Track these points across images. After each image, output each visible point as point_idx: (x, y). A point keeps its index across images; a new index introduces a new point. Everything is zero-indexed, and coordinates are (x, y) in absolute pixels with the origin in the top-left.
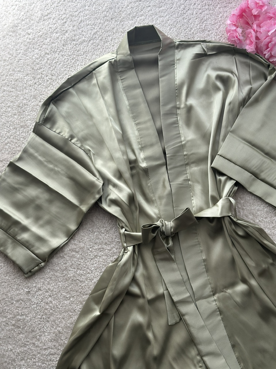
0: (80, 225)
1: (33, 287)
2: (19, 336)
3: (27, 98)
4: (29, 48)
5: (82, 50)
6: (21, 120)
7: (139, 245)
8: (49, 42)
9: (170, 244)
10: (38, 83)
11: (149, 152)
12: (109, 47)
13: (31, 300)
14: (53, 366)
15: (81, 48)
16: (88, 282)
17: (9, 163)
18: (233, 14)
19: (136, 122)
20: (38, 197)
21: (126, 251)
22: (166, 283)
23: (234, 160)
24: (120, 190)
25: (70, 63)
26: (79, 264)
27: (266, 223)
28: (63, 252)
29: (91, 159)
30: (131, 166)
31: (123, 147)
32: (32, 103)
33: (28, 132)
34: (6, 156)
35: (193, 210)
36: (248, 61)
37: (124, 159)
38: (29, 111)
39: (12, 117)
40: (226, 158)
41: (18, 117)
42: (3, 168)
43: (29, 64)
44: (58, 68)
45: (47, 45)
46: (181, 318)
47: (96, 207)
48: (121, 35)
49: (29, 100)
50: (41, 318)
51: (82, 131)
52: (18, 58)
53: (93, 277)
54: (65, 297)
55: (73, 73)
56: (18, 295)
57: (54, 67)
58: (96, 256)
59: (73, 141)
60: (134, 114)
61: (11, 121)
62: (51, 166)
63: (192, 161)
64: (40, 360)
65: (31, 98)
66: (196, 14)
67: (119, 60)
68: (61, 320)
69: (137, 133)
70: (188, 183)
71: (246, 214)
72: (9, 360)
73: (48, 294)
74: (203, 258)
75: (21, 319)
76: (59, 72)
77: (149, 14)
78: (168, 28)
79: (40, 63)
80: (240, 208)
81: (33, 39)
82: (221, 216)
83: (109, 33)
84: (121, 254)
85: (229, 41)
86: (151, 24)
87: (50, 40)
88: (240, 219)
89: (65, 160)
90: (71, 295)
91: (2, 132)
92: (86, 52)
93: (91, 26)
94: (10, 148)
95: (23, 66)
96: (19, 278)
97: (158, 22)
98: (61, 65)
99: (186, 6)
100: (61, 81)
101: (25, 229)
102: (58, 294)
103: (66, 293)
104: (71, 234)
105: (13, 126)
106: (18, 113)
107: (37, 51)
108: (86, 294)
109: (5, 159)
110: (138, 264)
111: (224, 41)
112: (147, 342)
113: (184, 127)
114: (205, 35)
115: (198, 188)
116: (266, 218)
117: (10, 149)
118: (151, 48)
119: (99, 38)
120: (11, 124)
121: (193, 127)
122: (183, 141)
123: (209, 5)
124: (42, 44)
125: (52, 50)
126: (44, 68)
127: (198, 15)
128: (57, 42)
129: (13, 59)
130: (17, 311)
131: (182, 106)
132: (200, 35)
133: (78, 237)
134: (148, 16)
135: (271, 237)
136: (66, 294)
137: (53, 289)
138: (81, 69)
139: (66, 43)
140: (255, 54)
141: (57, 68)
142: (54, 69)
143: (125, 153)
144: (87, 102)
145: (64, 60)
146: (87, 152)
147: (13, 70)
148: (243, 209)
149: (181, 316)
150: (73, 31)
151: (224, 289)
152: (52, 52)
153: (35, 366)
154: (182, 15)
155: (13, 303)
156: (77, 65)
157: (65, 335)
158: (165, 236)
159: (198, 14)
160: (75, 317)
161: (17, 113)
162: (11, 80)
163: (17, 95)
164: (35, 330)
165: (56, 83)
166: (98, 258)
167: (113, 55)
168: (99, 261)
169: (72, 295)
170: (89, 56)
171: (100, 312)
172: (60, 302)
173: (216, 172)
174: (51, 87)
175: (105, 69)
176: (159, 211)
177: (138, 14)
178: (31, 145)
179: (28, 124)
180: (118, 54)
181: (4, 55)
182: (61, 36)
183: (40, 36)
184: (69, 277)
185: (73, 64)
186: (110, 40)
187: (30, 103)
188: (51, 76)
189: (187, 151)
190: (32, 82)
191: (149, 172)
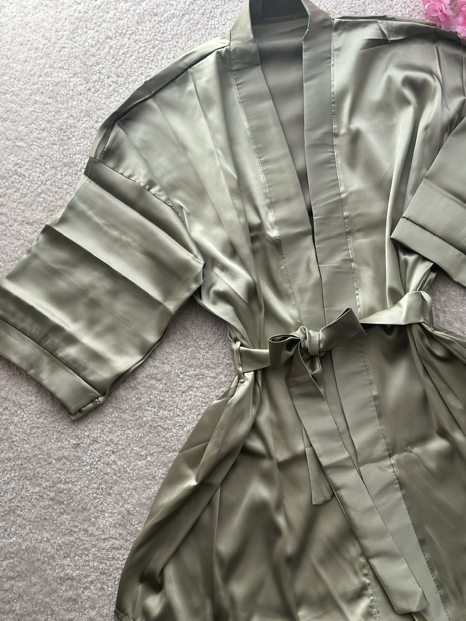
0: (164, 335)
1: (84, 438)
2: (62, 516)
3: (75, 115)
4: (77, 27)
5: (169, 32)
6: (64, 153)
7: (264, 371)
8: (112, 18)
9: (317, 369)
10: (93, 90)
11: (283, 212)
12: (217, 27)
13: (82, 458)
14: (117, 568)
15: (169, 28)
16: (176, 429)
17: (44, 227)
19: (261, 159)
20: (92, 287)
21: (242, 380)
22: (309, 435)
23: (430, 226)
24: (233, 275)
25: (149, 54)
26: (163, 401)
28: (134, 379)
29: (183, 222)
30: (252, 235)
31: (238, 203)
32: (84, 124)
33: (76, 174)
34: (38, 215)
35: (358, 312)
36: (459, 52)
37: (240, 222)
38: (78, 138)
39: (48, 148)
40: (418, 222)
41: (60, 149)
42: (33, 236)
43: (78, 56)
44: (128, 64)
45: (109, 22)
46: (334, 494)
47: (192, 304)
48: (238, 5)
49: (77, 119)
50: (98, 489)
51: (169, 172)
52: (60, 45)
53: (186, 422)
54: (138, 454)
55: (153, 73)
56: (59, 449)
57: (121, 61)
58: (190, 387)
59: (153, 191)
60: (259, 146)
61: (47, 155)
62: (115, 233)
63: (357, 227)
64: (96, 558)
65: (82, 115)
67: (234, 50)
68: (131, 492)
69: (262, 178)
70: (349, 265)
71: (450, 319)
72: (45, 557)
73: (109, 449)
74: (374, 394)
75: (64, 490)
76: (130, 69)
79: (98, 53)
80: (439, 310)
81: (86, 12)
82: (407, 323)
83: (218, 2)
84: (233, 385)
85: (427, 19)
87: (115, 15)
88: (439, 328)
89: (140, 224)
90: (148, 451)
91: (31, 173)
92: (177, 35)
94: (45, 201)
95: (68, 60)
96: (61, 421)
98: (134, 57)
100: (132, 86)
101: (71, 340)
102: (127, 449)
103: (140, 448)
104: (147, 350)
105: (50, 164)
106: (60, 142)
107: (92, 33)
108: (174, 451)
109: (38, 220)
110: (261, 402)
111: (418, 17)
112: (277, 531)
113: (346, 168)
114: (385, 7)
115: (367, 275)
117: (46, 202)
118: (289, 29)
119: (199, 10)
120: (48, 160)
121: (360, 169)
122: (343, 193)
124: (101, 20)
125: (117, 32)
126: (104, 63)
128: (126, 17)
129: (50, 47)
130: (58, 475)
131: (343, 131)
132: (376, 6)
133: (160, 355)
136: (140, 450)
137: (117, 441)
138: (168, 65)
139: (142, 20)
142: (122, 65)
143: (242, 213)
144: (177, 123)
145: (139, 49)
146: (178, 210)
147: (51, 67)
148: (444, 312)
149: (334, 491)
151: (409, 447)
152: (117, 34)
153: (88, 568)
155: (51, 463)
156: (161, 58)
157: (139, 518)
158: (308, 356)
160: (154, 488)
161: (57, 142)
162: (47, 84)
163: (58, 109)
164: (88, 508)
165: (124, 89)
166: (195, 390)
167: (224, 41)
168: (195, 396)
169: (150, 451)
170: (181, 43)
171: (197, 480)
172: (130, 463)
173: (399, 247)
174: (116, 97)
175: (209, 66)
176: (299, 312)
178: (82, 196)
179: (77, 161)
180: (233, 40)
181: (35, 40)
182: (134, 7)
183: (97, 6)
184: (145, 422)
185: (154, 56)
186: (218, 14)
187: (79, 124)
188: (116, 77)
189: (349, 210)
190: (83, 87)
191: (283, 246)
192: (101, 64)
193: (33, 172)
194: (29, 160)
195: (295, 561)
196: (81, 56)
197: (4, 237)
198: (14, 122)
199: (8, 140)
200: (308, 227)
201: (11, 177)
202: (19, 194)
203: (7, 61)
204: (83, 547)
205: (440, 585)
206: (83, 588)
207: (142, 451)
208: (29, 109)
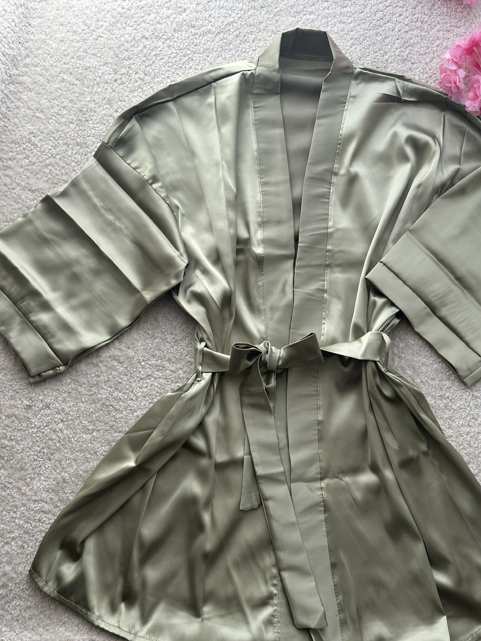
0: (136, 322)
1: (37, 401)
3: (97, 101)
4: (118, 22)
5: (202, 45)
6: (79, 133)
7: (222, 374)
8: (152, 21)
9: (271, 383)
10: (119, 81)
11: (272, 232)
12: (247, 51)
13: (31, 420)
14: (41, 531)
15: (203, 42)
16: (127, 412)
17: (44, 196)
18: (458, 45)
19: (262, 180)
20: (77, 262)
21: (199, 379)
22: (250, 443)
23: (404, 275)
24: (212, 280)
25: (179, 61)
26: (120, 383)
27: (431, 387)
28: (98, 357)
29: (177, 221)
30: (238, 247)
31: (232, 215)
32: (104, 110)
33: (86, 155)
34: (42, 185)
35: (321, 339)
36: (463, 125)
37: (230, 233)
39: (65, 125)
40: (393, 270)
41: (75, 128)
42: (32, 203)
43: (113, 48)
44: (158, 65)
45: (148, 23)
46: (261, 503)
47: (168, 298)
48: (271, 35)
49: (98, 105)
50: (40, 452)
51: (173, 173)
52: (98, 34)
53: (138, 407)
54: (85, 427)
56: (12, 406)
57: (151, 62)
58: (149, 375)
59: (155, 186)
60: (262, 167)
61: (62, 131)
62: (111, 217)
63: (338, 262)
64: (23, 516)
65: (104, 102)
66: (399, 31)
67: (259, 75)
68: (71, 461)
69: (259, 197)
70: (322, 295)
71: (403, 365)
73: (59, 417)
75: (7, 446)
76: (158, 71)
77: (323, 14)
78: (349, 44)
79: (131, 49)
80: (395, 354)
81: (128, 9)
82: (363, 359)
83: (253, 29)
84: (190, 382)
85: (441, 88)
86: (323, 29)
87: (155, 18)
88: (393, 371)
89: (135, 213)
90: (95, 427)
91: (44, 145)
92: (208, 49)
93: (225, 10)
94: (51, 172)
95: (102, 49)
96: (19, 381)
97: (335, 29)
98: (164, 61)
99: (385, 15)
100: (157, 86)
101: (46, 306)
102: (75, 421)
103: (89, 422)
104: (116, 332)
105: (64, 140)
106: (77, 122)
107: (131, 29)
108: (120, 432)
109: (40, 189)
110: (212, 404)
111: (433, 85)
112: (201, 527)
113: (338, 205)
114: (405, 68)
115: (336, 308)
116: (432, 379)
117: (51, 175)
118: (314, 68)
119: (234, 31)
120: (63, 136)
121: (351, 210)
122: (330, 228)
123: (422, 22)
124: (141, 20)
125: (154, 34)
126: (135, 59)
127: (401, 34)
128: (165, 23)
129: (88, 33)
130: (5, 431)
131: (343, 171)
132: (397, 66)
133: (127, 339)
134: (320, 17)
135: (433, 410)
136: (88, 424)
138: (194, 75)
139: (179, 28)
140: (478, 117)
141: (156, 64)
142: (151, 65)
143: (233, 224)
144: (190, 130)
145: (171, 54)
146: (174, 209)
147: (85, 51)
148: (400, 357)
149: (262, 501)
150: (195, 12)
151: (340, 475)
152: (153, 36)
153: (13, 524)
154: (376, 27)
156: (189, 67)
157: (72, 487)
158: (265, 370)
159: (402, 32)
160: (93, 463)
161: (75, 121)
162: (78, 66)
163: (82, 92)
164: (26, 468)
165: (149, 87)
166: (152, 379)
167: (251, 64)
168: (152, 385)
169: (97, 427)
170: (211, 58)
171: (136, 462)
172: (76, 434)
173: (372, 288)
174: (140, 92)
175: (232, 84)
176: (266, 328)
177: (305, 9)
178: (86, 175)
179: (89, 143)
180: (259, 66)
181: (76, 24)
182: (175, 16)
183: (140, 7)
184: (98, 398)
185: (183, 64)
186: (251, 39)
187: (99, 110)
188: (143, 75)
189: (332, 245)
190: (111, 77)
191: (265, 263)
192: (133, 59)
193: (46, 144)
194: (45, 131)
195: (211, 558)
196: (115, 48)
197: (4, 198)
198: (39, 94)
199: (29, 109)
200: (291, 251)
201: (24, 144)
202: (27, 161)
203: (45, 36)
204: (13, 504)
205: (341, 610)
206: (4, 542)
207: (90, 426)
208: (55, 86)
